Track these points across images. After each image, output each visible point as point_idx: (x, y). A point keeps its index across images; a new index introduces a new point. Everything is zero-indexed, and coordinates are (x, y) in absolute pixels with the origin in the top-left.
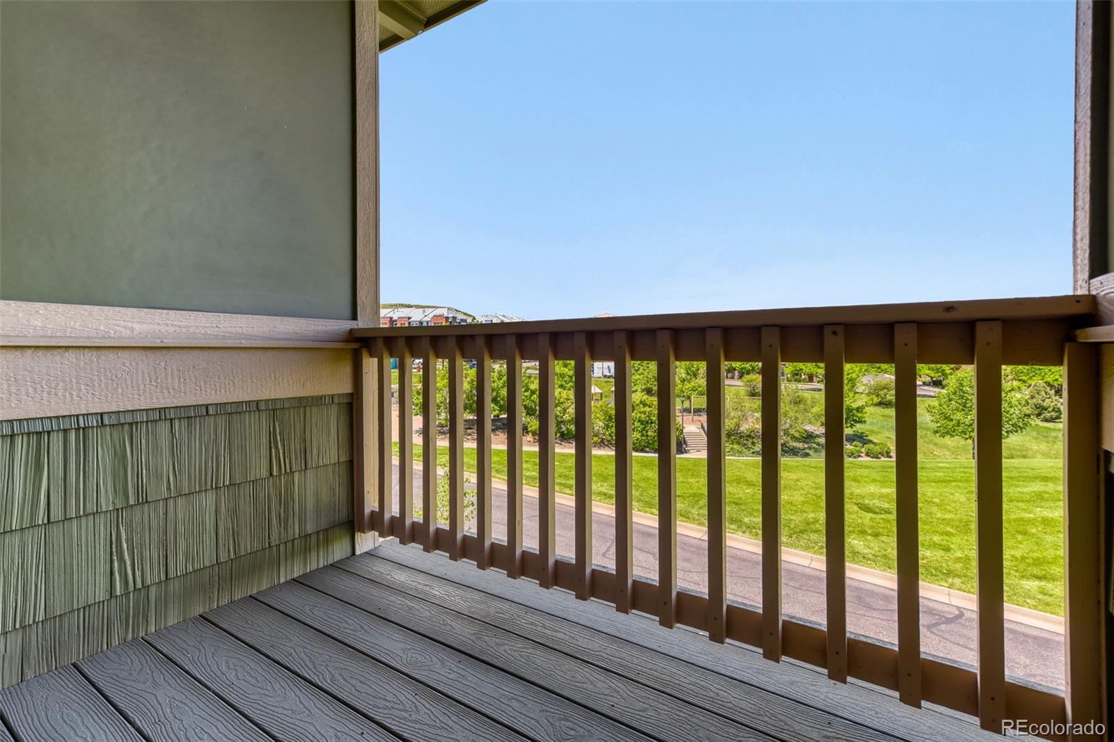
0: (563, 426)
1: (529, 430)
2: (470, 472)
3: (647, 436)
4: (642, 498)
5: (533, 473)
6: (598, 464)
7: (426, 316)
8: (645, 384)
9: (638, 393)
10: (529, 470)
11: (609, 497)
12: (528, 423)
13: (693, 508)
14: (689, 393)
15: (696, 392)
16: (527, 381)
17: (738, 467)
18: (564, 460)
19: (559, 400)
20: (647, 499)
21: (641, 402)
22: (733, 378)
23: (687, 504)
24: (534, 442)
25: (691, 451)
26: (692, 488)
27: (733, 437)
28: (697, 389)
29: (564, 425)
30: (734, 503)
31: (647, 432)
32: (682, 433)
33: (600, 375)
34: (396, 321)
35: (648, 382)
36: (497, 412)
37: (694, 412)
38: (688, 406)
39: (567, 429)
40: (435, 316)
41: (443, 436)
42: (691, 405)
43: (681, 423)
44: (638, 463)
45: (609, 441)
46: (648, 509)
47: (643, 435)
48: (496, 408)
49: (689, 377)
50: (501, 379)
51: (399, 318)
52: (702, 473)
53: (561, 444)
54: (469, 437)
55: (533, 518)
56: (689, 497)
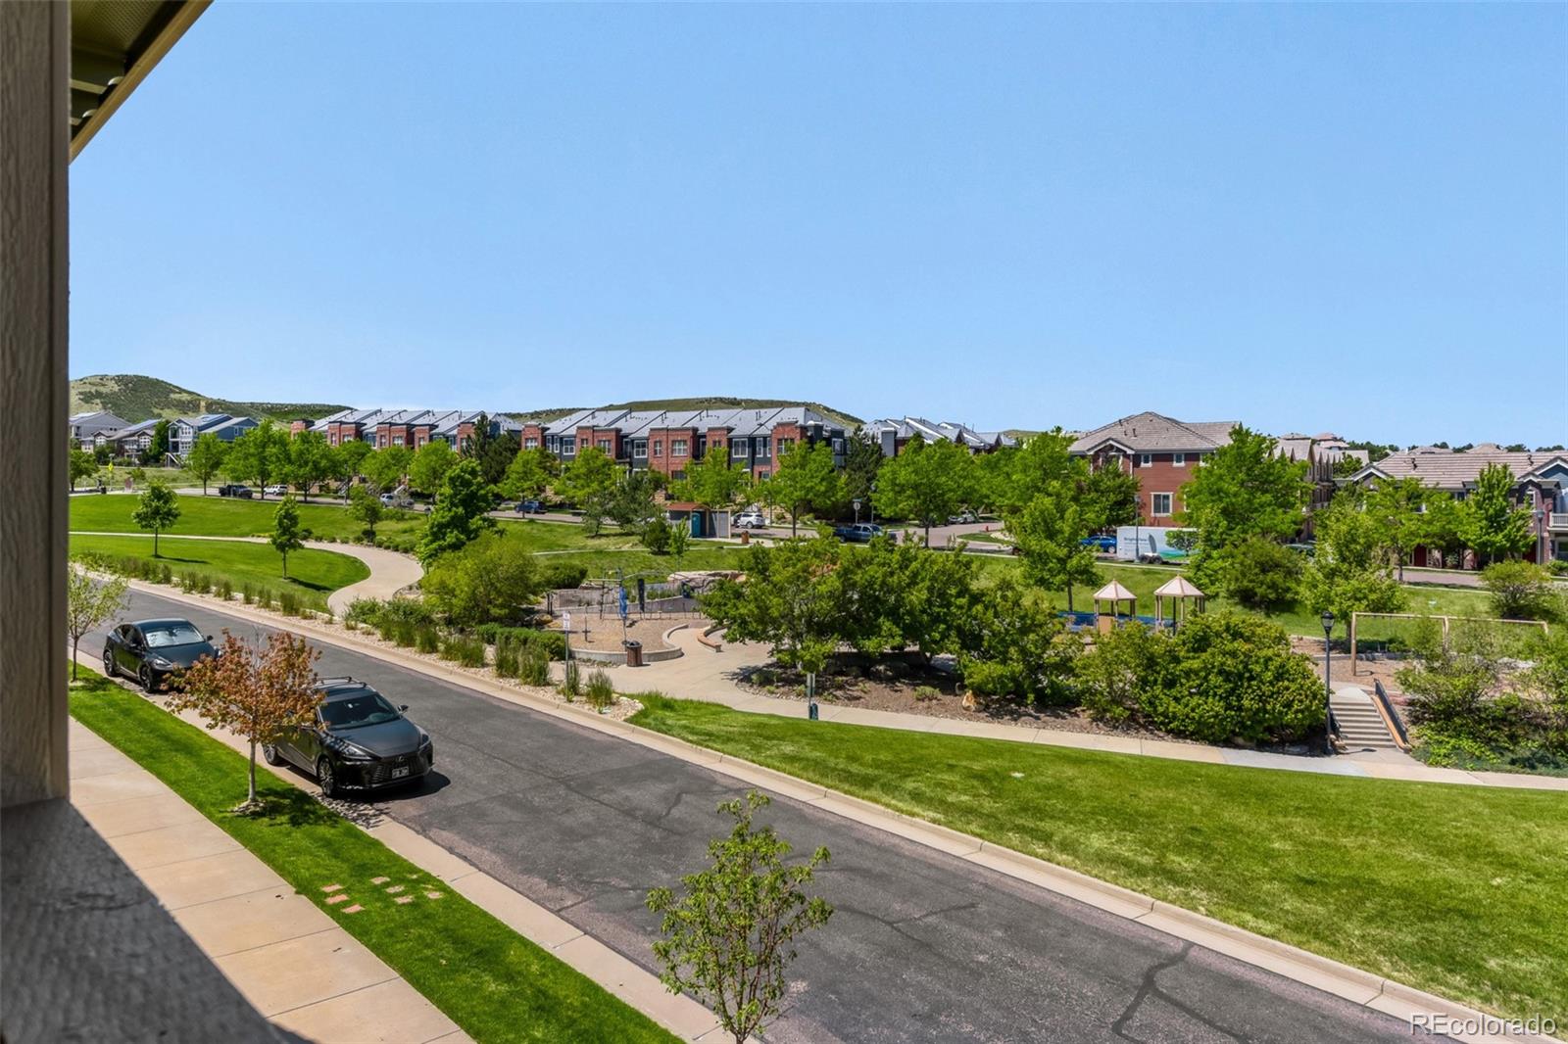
0: (1041, 677)
1: (966, 682)
2: (827, 787)
3: (1240, 708)
4: (1218, 880)
5: (964, 798)
6: (1115, 781)
7: (761, 425)
8: (1237, 580)
9: (1220, 600)
10: (954, 789)
11: (1137, 872)
12: (965, 666)
13: (1348, 918)
14: (1345, 606)
15: (1365, 602)
16: (961, 573)
17: (1473, 814)
18: (1036, 767)
19: (1033, 620)
20: (1231, 884)
21: (1228, 629)
22: (1459, 566)
23: (1332, 907)
24: (978, 711)
25: (1350, 749)
26: (1347, 864)
27: (1457, 720)
28: (1365, 597)
29: (1044, 674)
30: (1460, 912)
31: (1239, 698)
32: (1327, 704)
33: (1132, 555)
34: (704, 436)
35: (1244, 575)
36: (898, 640)
37: (1358, 652)
38: (1344, 635)
39: (1052, 684)
40: (779, 424)
41: (786, 689)
42: (1350, 635)
43: (1323, 681)
44: (1212, 786)
45: (1148, 716)
46: (1231, 912)
47: (1229, 707)
48: (895, 629)
49: (1345, 567)
50: (907, 567)
51: (710, 429)
52: (1375, 822)
53: (1038, 718)
54: (839, 693)
55: (954, 913)
56: (1338, 887)
